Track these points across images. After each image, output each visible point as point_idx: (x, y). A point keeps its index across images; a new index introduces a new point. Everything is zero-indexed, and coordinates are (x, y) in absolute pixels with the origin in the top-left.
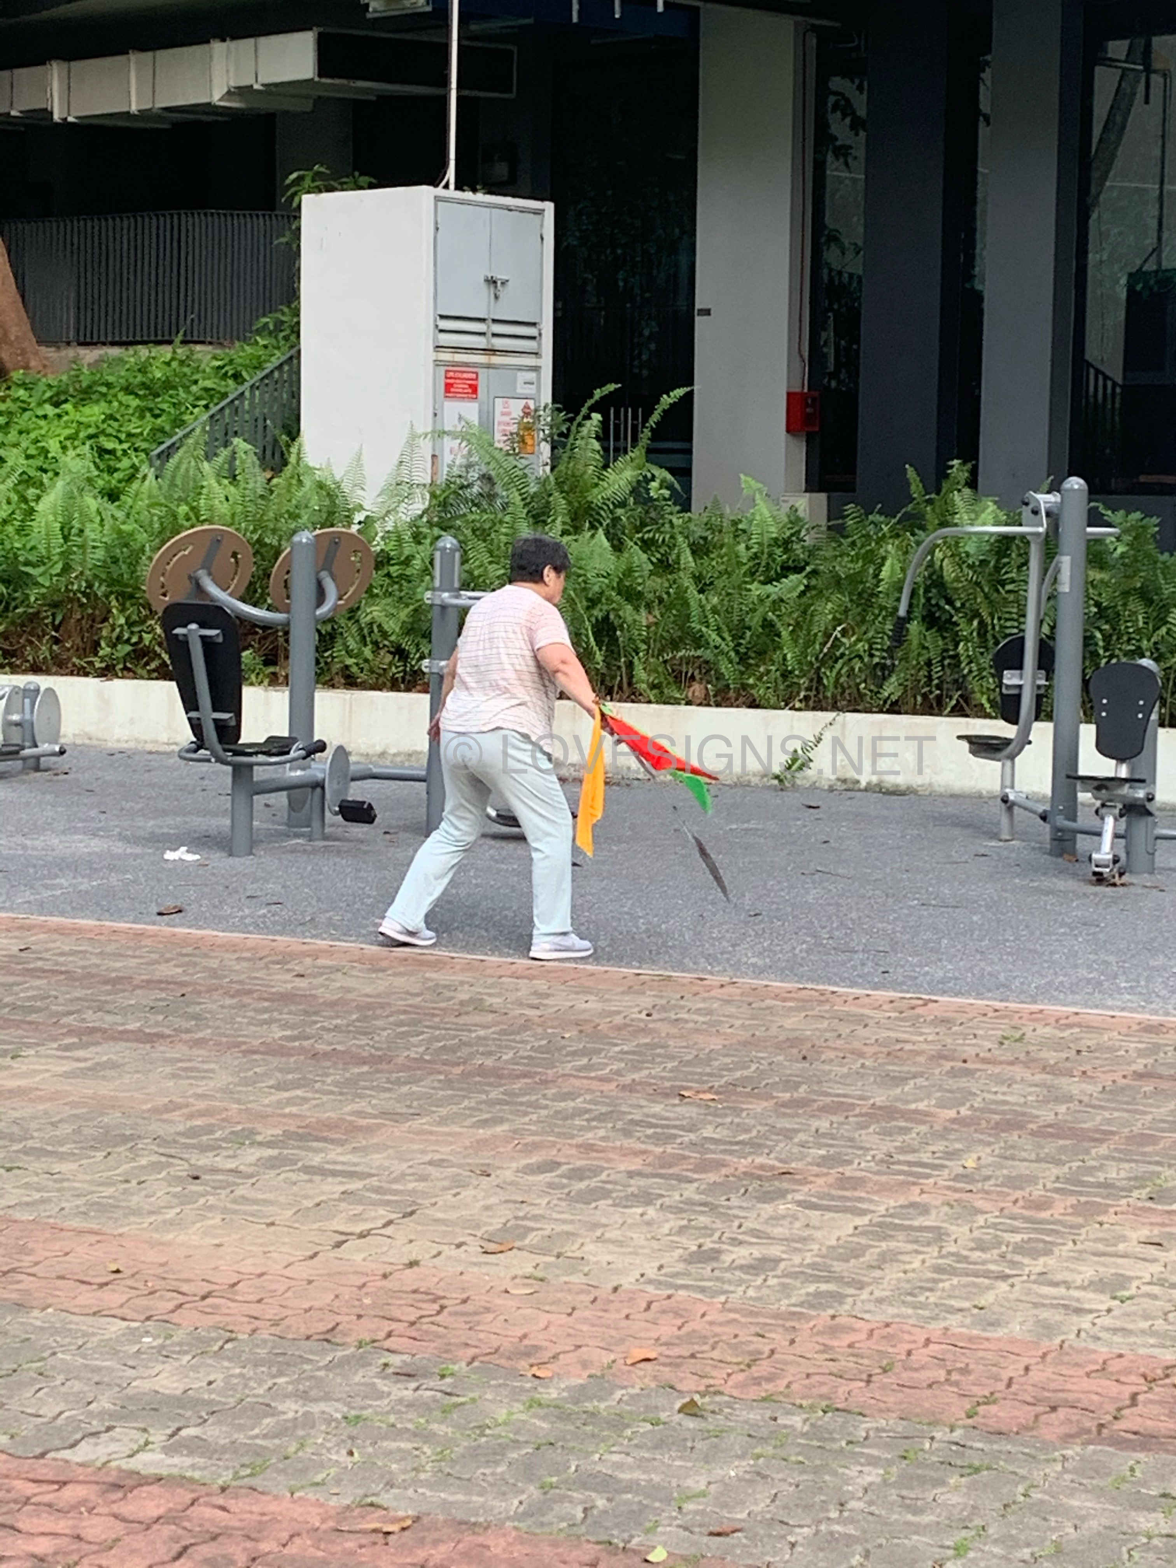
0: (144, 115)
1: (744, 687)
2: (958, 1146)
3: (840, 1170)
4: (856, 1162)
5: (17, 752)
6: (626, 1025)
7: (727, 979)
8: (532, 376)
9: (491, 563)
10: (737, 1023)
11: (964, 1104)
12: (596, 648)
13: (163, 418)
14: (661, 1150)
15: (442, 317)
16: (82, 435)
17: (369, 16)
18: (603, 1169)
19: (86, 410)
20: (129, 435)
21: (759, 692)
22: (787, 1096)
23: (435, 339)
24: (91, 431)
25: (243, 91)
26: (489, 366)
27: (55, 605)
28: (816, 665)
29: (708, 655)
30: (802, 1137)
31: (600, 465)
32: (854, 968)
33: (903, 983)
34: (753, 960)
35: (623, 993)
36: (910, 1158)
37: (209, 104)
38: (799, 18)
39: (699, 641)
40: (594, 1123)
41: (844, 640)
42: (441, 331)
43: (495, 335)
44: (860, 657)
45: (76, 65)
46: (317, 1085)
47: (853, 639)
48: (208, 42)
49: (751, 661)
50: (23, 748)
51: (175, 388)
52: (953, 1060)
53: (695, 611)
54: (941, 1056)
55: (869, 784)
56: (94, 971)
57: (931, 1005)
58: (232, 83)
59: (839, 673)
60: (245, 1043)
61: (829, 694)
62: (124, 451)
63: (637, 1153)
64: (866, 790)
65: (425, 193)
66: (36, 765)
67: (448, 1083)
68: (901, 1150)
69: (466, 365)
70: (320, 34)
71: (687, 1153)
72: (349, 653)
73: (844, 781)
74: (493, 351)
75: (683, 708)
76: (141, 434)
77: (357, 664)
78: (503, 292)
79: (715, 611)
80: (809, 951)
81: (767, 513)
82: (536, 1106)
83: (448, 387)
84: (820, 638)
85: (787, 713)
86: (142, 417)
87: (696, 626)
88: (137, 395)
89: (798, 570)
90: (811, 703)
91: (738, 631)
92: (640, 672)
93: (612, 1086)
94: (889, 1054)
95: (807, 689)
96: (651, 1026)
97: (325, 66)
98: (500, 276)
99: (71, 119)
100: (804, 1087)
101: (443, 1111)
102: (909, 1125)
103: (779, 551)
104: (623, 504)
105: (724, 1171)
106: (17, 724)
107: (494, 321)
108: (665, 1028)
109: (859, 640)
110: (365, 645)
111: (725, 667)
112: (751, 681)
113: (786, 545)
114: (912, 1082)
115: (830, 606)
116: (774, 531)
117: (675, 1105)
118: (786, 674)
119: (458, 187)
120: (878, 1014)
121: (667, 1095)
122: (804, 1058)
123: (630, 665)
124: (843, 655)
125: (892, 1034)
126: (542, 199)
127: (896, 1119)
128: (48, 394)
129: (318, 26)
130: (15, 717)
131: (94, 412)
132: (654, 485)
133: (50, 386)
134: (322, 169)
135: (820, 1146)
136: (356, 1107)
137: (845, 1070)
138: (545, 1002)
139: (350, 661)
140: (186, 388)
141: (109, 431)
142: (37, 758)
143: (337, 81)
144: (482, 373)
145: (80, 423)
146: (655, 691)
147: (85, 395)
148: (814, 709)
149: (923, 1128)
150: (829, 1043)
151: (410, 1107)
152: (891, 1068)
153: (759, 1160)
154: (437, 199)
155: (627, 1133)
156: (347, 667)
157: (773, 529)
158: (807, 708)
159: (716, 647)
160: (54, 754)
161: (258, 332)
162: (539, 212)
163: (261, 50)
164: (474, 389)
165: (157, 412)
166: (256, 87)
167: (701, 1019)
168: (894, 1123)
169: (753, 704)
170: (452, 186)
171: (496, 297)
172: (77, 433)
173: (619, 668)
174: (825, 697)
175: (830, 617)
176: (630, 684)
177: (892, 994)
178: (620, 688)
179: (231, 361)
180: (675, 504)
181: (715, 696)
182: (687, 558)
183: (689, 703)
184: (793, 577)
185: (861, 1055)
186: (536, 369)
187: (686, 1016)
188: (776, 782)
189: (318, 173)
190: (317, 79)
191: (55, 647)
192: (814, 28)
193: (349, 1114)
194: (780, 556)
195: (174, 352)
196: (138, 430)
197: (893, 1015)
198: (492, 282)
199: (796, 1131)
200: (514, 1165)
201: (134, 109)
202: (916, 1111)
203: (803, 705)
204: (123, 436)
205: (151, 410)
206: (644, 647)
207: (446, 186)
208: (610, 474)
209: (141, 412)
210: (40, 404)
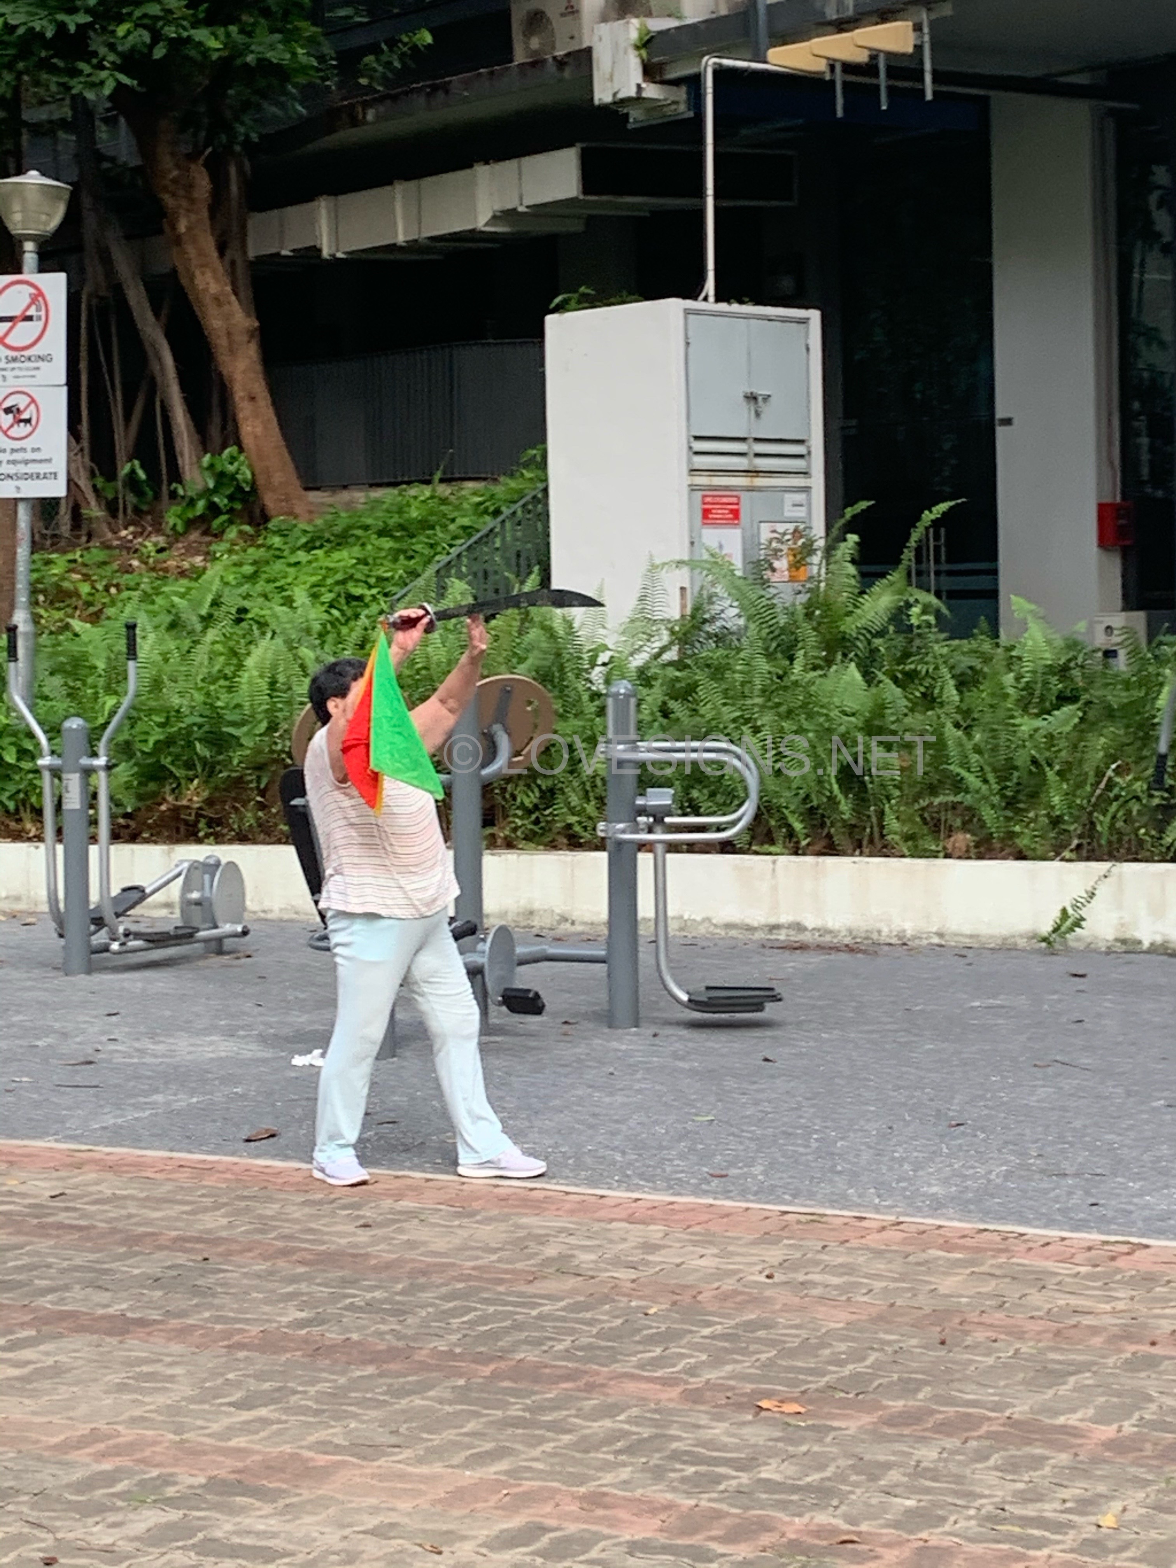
0: (413, 246)
1: (1012, 835)
2: (1101, 1488)
3: (924, 1535)
4: (952, 1519)
5: (191, 935)
6: (736, 1292)
7: (893, 1218)
8: (800, 497)
9: (725, 704)
10: (878, 1285)
11: (1129, 1416)
12: (840, 797)
13: (417, 559)
14: (692, 1502)
15: (697, 438)
16: (329, 581)
17: (630, 126)
18: (599, 1537)
19: (336, 555)
20: (380, 579)
21: (1023, 842)
22: (899, 1404)
23: (689, 461)
24: (339, 576)
25: (509, 215)
26: (751, 489)
27: (259, 767)
28: (1089, 809)
29: (968, 799)
30: (894, 1476)
31: (856, 591)
32: (1056, 1200)
33: (1110, 1222)
34: (934, 1189)
35: (754, 1243)
36: (1030, 1511)
37: (473, 231)
38: (1094, 102)
39: (958, 785)
40: (623, 1457)
41: (1118, 779)
42: (697, 453)
43: (757, 455)
44: (1138, 798)
45: (341, 198)
46: (294, 1399)
47: (1129, 777)
48: (470, 166)
49: (1021, 806)
50: (198, 930)
51: (432, 528)
52: (1139, 1342)
53: (953, 752)
54: (1127, 1335)
55: (1152, 944)
56: (120, 1225)
57: (1139, 1254)
58: (498, 207)
59: (1114, 817)
60: (241, 1331)
61: (1103, 842)
62: (373, 596)
63: (653, 1509)
64: (1148, 952)
65: (674, 306)
66: (218, 947)
67: (462, 1395)
68: (1024, 1498)
69: (727, 488)
70: (583, 149)
71: (724, 1507)
72: (572, 811)
73: (1124, 942)
74: (756, 473)
75: (941, 862)
76: (392, 577)
77: (580, 823)
78: (765, 409)
79: (978, 750)
80: (1008, 1176)
81: (1040, 638)
82: (558, 1427)
83: (706, 513)
84: (1091, 779)
85: (1057, 864)
86: (395, 560)
87: (955, 769)
88: (392, 536)
89: (1073, 699)
90: (1084, 853)
91: (1005, 771)
92: (892, 823)
93: (674, 1392)
94: (1058, 1333)
95: (1080, 837)
96: (768, 1293)
97: (589, 182)
98: (761, 391)
99: (340, 255)
100: (925, 1392)
101: (436, 1439)
102: (1047, 1452)
103: (1054, 680)
104: (881, 634)
105: (766, 1539)
106: (198, 903)
107: (757, 440)
108: (784, 1297)
109: (1136, 779)
110: (588, 801)
111: (988, 814)
112: (1017, 829)
113: (1063, 671)
114: (1072, 1380)
115: (1103, 740)
116: (1048, 658)
117: (744, 1424)
118: (1056, 822)
119: (718, 300)
120: (1063, 1269)
121: (740, 1407)
122: (943, 1343)
123: (881, 814)
124: (1117, 798)
125: (1074, 1301)
126: (807, 307)
127: (1029, 1442)
128: (303, 540)
129: (581, 140)
130: (195, 895)
131: (345, 558)
132: (916, 610)
133: (305, 532)
134: (589, 291)
135: (912, 1490)
136: (322, 1435)
137: (990, 1361)
138: (650, 1258)
139: (573, 819)
140: (444, 527)
141: (358, 576)
142: (219, 940)
143: (604, 198)
144: (745, 496)
145: (329, 569)
146: (910, 843)
147: (342, 540)
148: (1088, 859)
149: (1064, 1458)
150: (985, 1319)
151: (395, 1432)
152: (1052, 1356)
153: (822, 1518)
154: (687, 312)
155: (658, 1474)
156: (569, 826)
157: (1047, 655)
158: (1080, 859)
159: (977, 792)
160: (235, 935)
161: (526, 465)
162: (804, 321)
163: (524, 170)
164: (736, 514)
165: (411, 553)
166: (521, 209)
167: (835, 1280)
168: (1028, 1450)
169: (1021, 856)
170: (711, 299)
171: (758, 414)
172: (325, 578)
173: (869, 817)
174: (1100, 846)
175: (1101, 754)
176: (882, 836)
177: (1096, 1237)
178: (871, 841)
179: (492, 496)
180: (941, 631)
181: (976, 847)
182: (951, 693)
183: (947, 856)
184: (1067, 709)
185: (1020, 1335)
186: (806, 489)
187: (816, 1278)
188: (1044, 945)
189: (584, 295)
190: (581, 197)
191: (260, 814)
192: (1111, 112)
193: (309, 1448)
194: (1056, 685)
195: (434, 490)
196: (389, 574)
197: (1083, 1269)
198: (752, 398)
199: (887, 1466)
200: (484, 1533)
201: (401, 239)
202: (1064, 1429)
203: (1073, 856)
204: (372, 581)
205: (404, 552)
206: (897, 793)
207: (706, 299)
208: (866, 601)
209: (395, 555)
210: (293, 551)
